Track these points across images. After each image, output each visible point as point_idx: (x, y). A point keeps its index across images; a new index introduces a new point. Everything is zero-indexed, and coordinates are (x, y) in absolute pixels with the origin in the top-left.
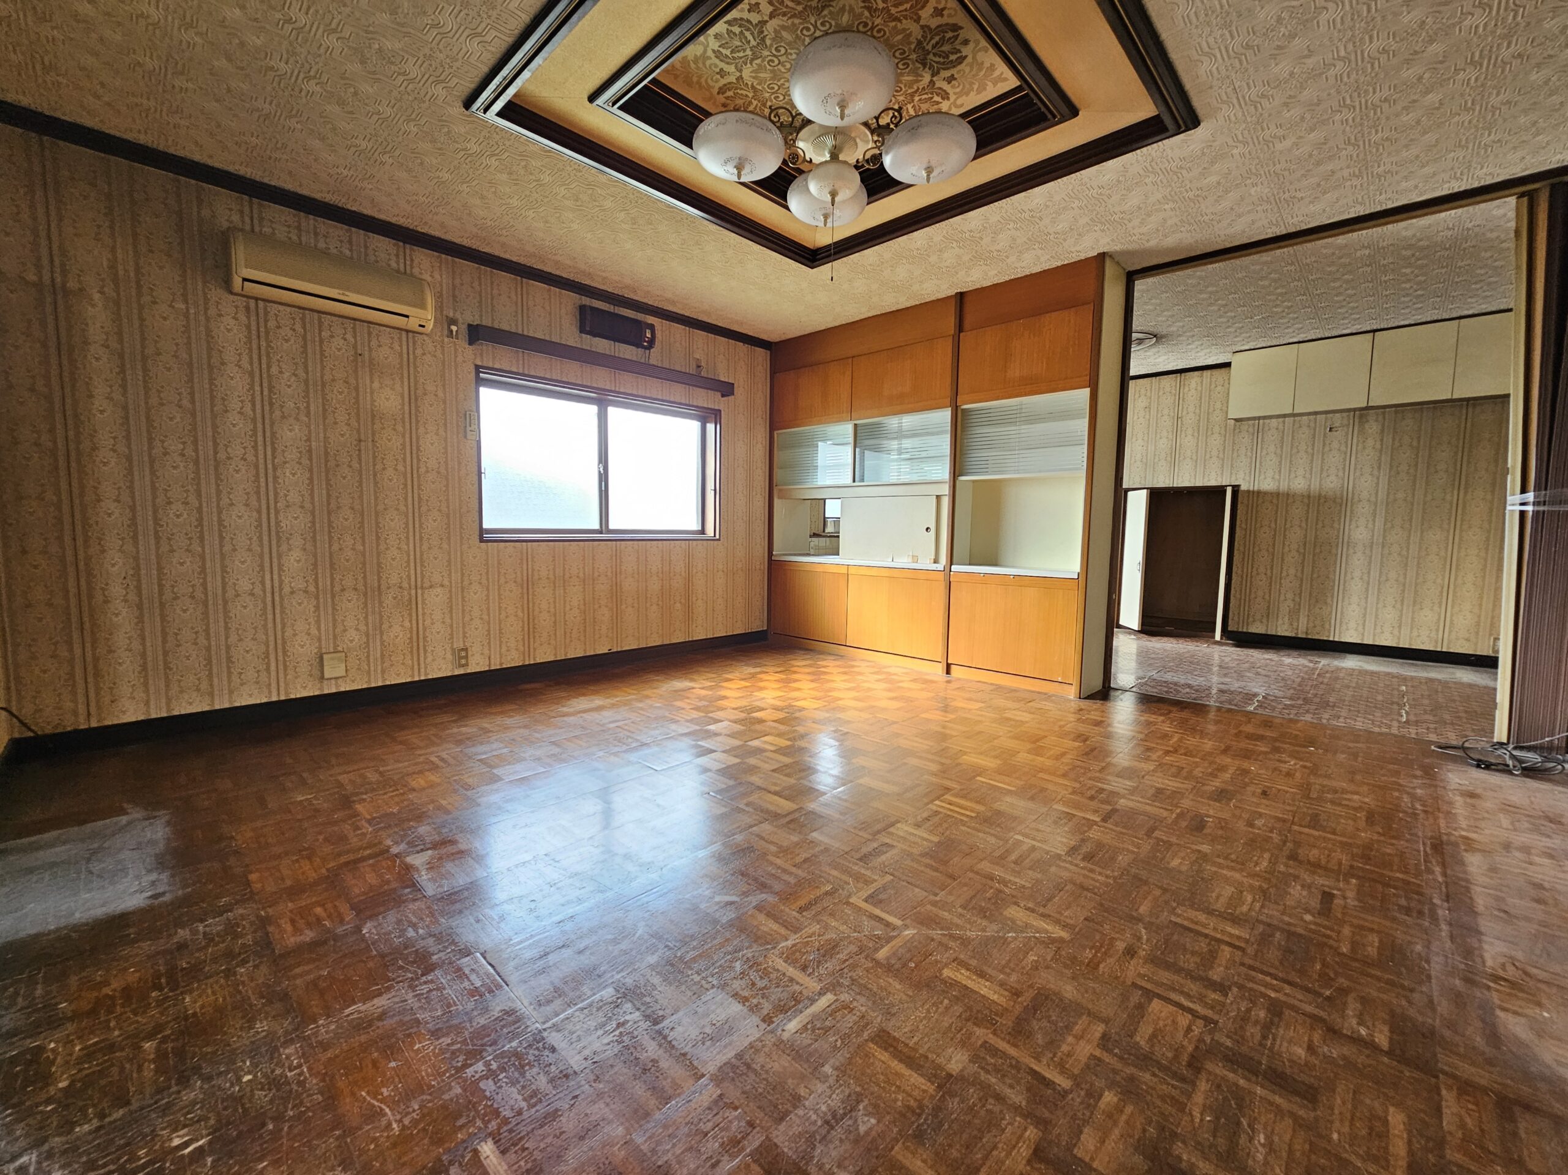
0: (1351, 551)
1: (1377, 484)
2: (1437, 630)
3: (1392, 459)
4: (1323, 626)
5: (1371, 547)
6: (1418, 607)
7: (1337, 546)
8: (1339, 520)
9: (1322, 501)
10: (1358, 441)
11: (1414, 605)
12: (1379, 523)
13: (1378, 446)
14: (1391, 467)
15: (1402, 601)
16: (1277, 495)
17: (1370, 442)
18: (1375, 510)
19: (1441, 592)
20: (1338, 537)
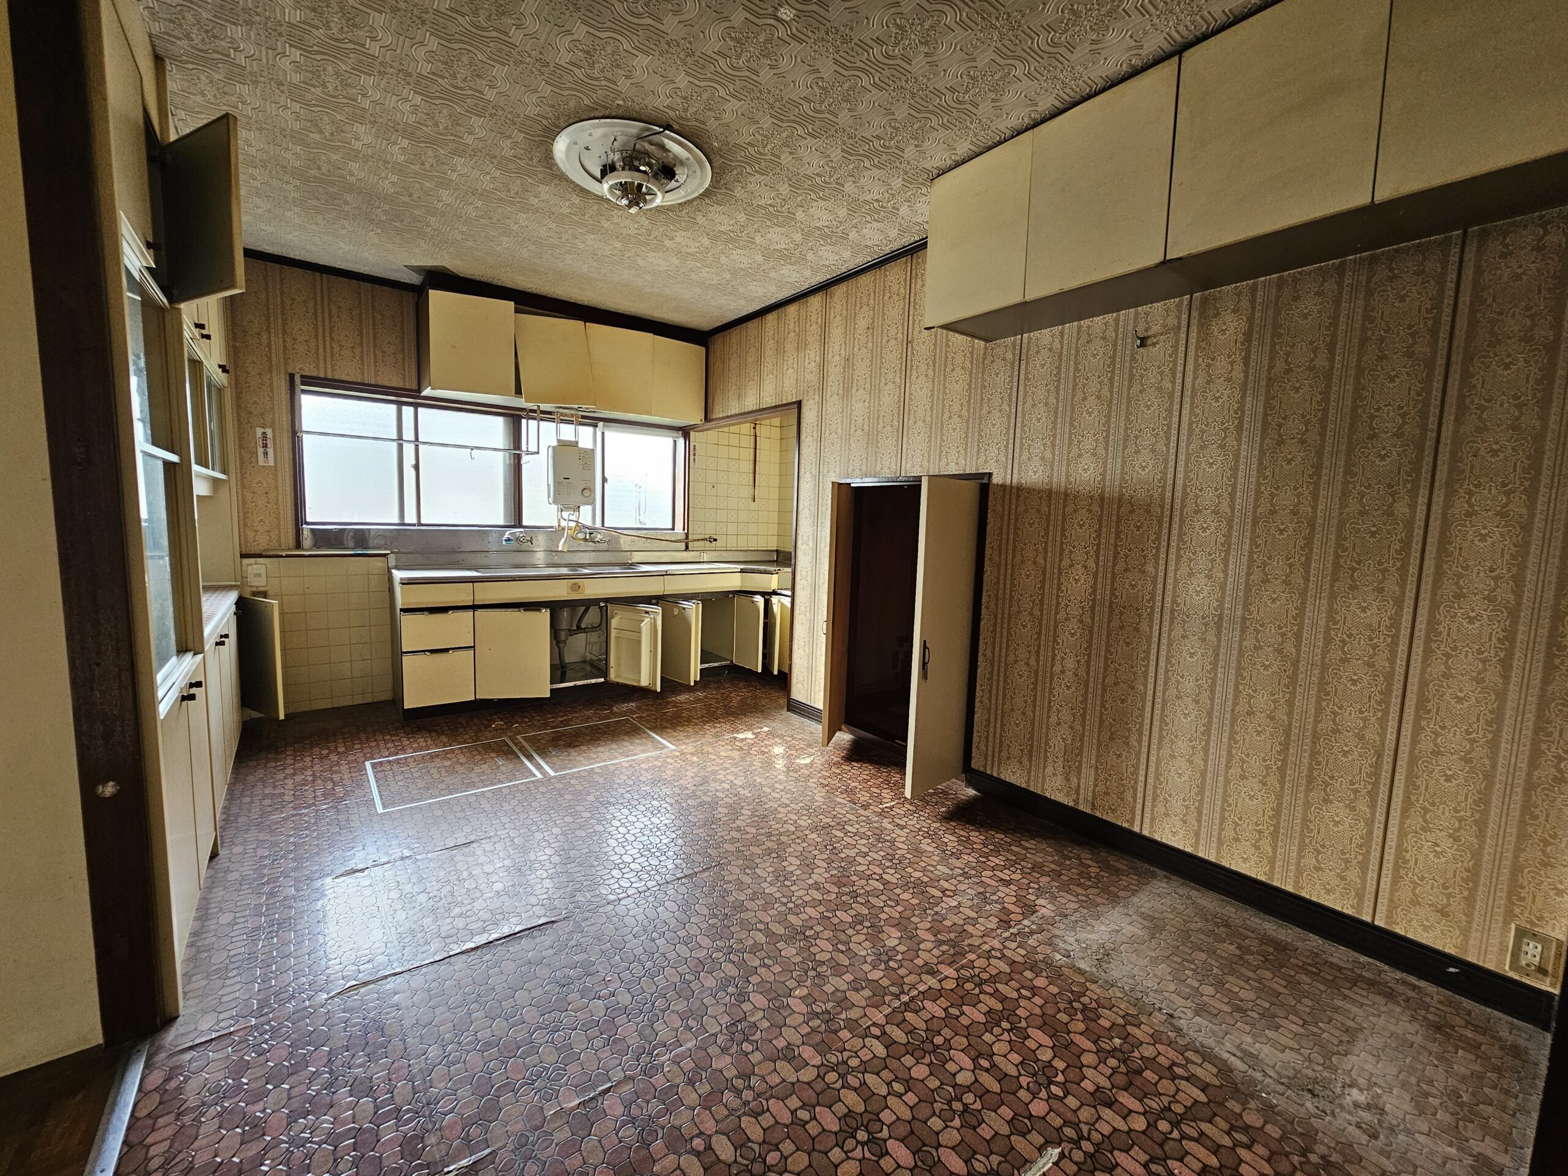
0: (1178, 631)
1: (1235, 469)
2: (1364, 867)
3: (1268, 405)
4: (1121, 796)
5: (1219, 627)
6: (1316, 795)
7: (1151, 615)
8: (1156, 557)
9: (1125, 509)
10: (1197, 366)
11: (1309, 790)
12: (1237, 566)
13: (1238, 374)
14: (1265, 425)
15: (1282, 771)
16: (1048, 494)
17: (1221, 365)
18: (1228, 536)
19: (1377, 766)
20: (1153, 595)
